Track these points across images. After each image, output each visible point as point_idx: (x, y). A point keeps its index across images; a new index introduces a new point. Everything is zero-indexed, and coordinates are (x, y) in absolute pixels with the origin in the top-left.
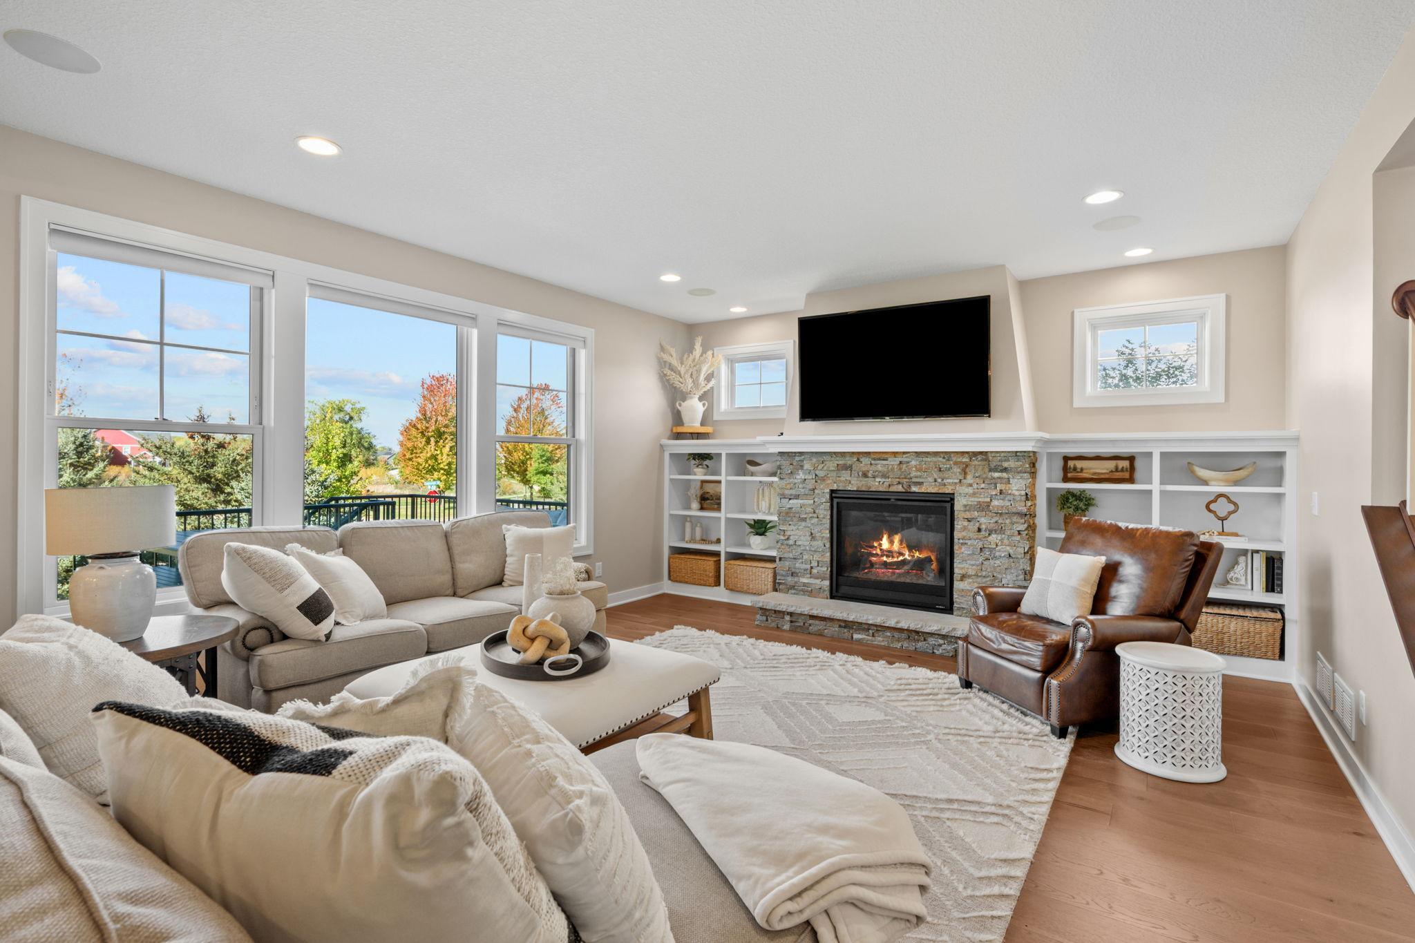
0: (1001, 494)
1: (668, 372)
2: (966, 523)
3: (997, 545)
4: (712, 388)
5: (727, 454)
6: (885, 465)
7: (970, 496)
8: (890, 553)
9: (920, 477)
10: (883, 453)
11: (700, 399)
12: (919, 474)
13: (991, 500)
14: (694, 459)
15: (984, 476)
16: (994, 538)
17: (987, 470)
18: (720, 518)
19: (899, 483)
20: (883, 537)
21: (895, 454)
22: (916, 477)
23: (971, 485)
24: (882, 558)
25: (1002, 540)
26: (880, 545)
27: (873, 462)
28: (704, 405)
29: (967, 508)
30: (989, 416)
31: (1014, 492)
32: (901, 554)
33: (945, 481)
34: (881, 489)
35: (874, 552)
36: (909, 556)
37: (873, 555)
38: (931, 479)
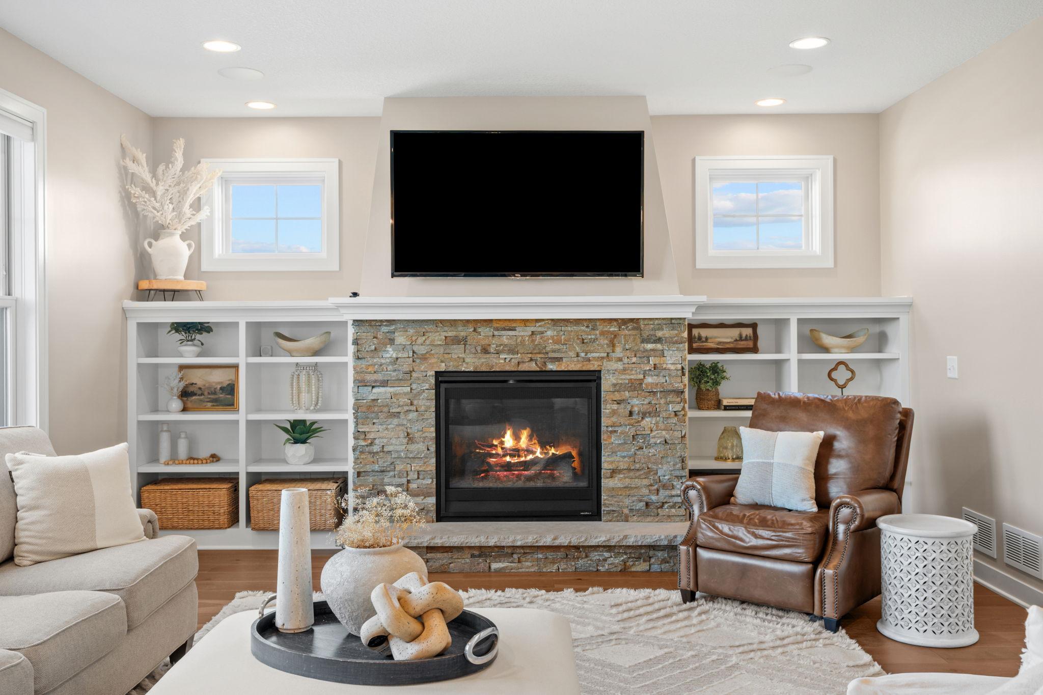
0: (655, 369)
1: (135, 191)
2: (615, 407)
3: (651, 431)
4: (199, 224)
5: (247, 323)
6: (511, 337)
7: (619, 373)
8: (516, 452)
9: (558, 351)
10: (509, 320)
11: (184, 237)
12: (557, 347)
13: (644, 377)
14: (177, 331)
15: (636, 348)
16: (648, 422)
17: (639, 341)
18: (237, 422)
19: (531, 360)
20: (505, 433)
21: (525, 322)
22: (554, 351)
23: (620, 360)
24: (504, 459)
25: (657, 423)
26: (502, 443)
27: (496, 333)
28: (189, 246)
29: (617, 388)
30: (643, 277)
31: (669, 366)
32: (529, 451)
33: (589, 355)
34: (507, 368)
35: (494, 452)
36: (541, 453)
37: (492, 456)
38: (572, 354)
